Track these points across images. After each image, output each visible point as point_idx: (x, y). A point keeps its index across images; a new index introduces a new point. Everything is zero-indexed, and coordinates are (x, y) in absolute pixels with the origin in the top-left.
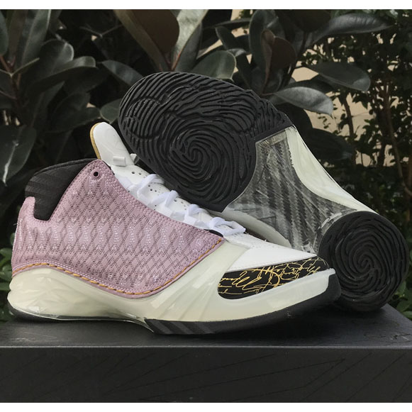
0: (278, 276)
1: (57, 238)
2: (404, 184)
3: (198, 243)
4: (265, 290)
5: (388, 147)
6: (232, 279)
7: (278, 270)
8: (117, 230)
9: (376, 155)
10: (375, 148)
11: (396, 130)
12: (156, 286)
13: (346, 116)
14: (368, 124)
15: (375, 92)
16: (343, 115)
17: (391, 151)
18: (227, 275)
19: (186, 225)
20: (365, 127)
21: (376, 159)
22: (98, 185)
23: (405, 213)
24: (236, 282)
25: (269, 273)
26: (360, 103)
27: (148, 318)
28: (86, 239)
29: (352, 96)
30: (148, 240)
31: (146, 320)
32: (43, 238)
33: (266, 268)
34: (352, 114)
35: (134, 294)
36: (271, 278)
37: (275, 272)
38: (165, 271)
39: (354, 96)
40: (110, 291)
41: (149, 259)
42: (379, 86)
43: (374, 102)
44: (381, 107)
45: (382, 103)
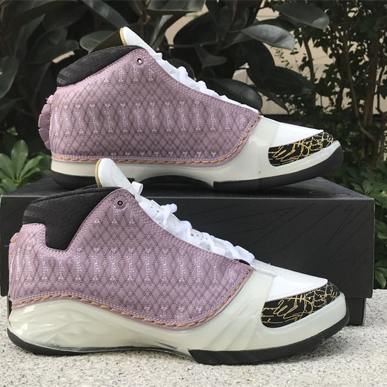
0: (311, 303)
1: (79, 269)
2: (359, 124)
3: (231, 274)
4: (303, 317)
5: (346, 90)
6: (272, 309)
7: (310, 298)
8: (147, 261)
9: (334, 98)
10: (333, 91)
11: (353, 73)
12: (201, 318)
13: (307, 59)
14: (327, 68)
15: (336, 37)
16: (305, 58)
17: (348, 94)
18: (267, 304)
19: (218, 255)
20: (325, 71)
21: (334, 101)
22: (123, 214)
23: (360, 151)
24: (277, 311)
25: (303, 301)
26: (321, 48)
27: (191, 349)
28: (114, 269)
29: (314, 41)
30: (183, 271)
31: (190, 351)
32: (62, 269)
33: (299, 296)
34: (313, 57)
35: (175, 326)
36: (306, 305)
37: (308, 299)
38: (208, 302)
39: (316, 41)
40: (148, 323)
41: (188, 291)
42: (339, 31)
43: (333, 46)
44: (341, 52)
45: (341, 48)
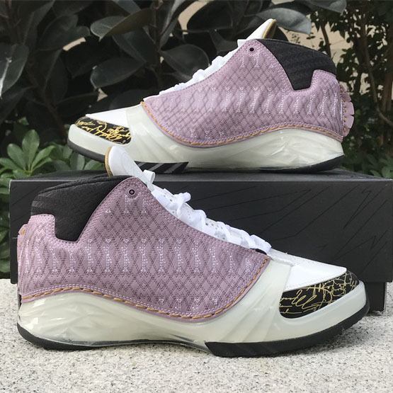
0: (330, 293)
1: (91, 260)
2: (378, 109)
3: (248, 263)
4: (322, 307)
5: (364, 76)
6: (290, 299)
7: (329, 287)
8: (161, 251)
9: (352, 83)
10: (351, 76)
11: (372, 58)
12: (217, 309)
13: (324, 44)
14: (345, 53)
15: (353, 21)
16: (322, 43)
17: (366, 80)
18: (285, 294)
19: (234, 245)
20: (342, 56)
21: (352, 86)
22: (135, 203)
23: (379, 137)
24: (295, 301)
25: (321, 290)
26: (338, 32)
27: (207, 341)
28: (126, 261)
29: (330, 25)
30: (197, 261)
31: (206, 344)
32: (73, 261)
33: (318, 285)
34: (330, 42)
35: (191, 318)
36: (324, 295)
37: (326, 289)
38: (224, 293)
39: (333, 25)
40: (162, 315)
41: (204, 282)
42: (357, 15)
43: (351, 30)
44: (358, 36)
45: (359, 32)
